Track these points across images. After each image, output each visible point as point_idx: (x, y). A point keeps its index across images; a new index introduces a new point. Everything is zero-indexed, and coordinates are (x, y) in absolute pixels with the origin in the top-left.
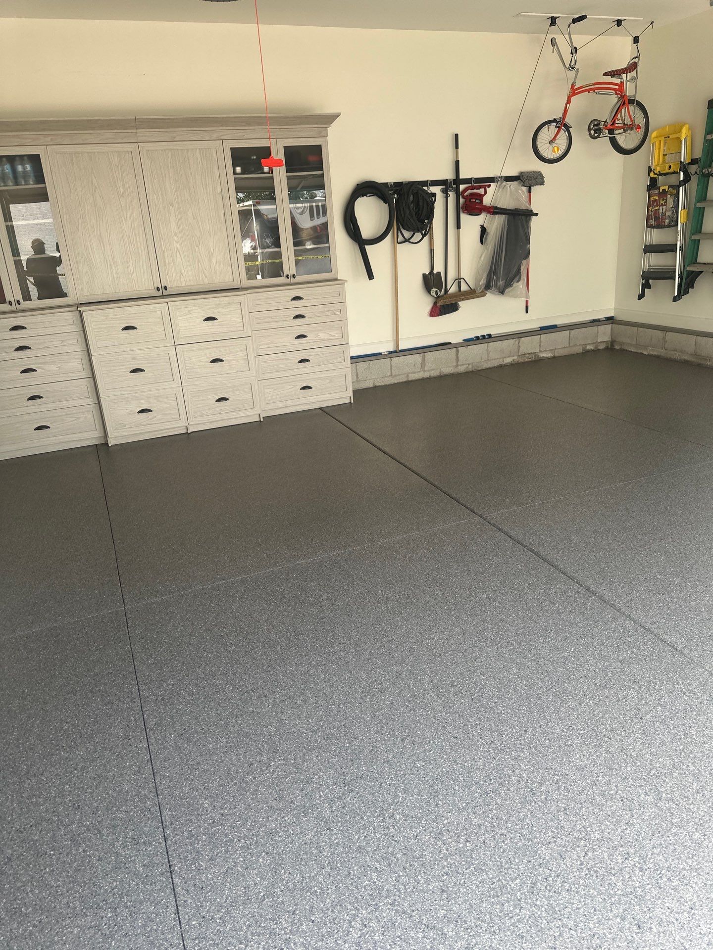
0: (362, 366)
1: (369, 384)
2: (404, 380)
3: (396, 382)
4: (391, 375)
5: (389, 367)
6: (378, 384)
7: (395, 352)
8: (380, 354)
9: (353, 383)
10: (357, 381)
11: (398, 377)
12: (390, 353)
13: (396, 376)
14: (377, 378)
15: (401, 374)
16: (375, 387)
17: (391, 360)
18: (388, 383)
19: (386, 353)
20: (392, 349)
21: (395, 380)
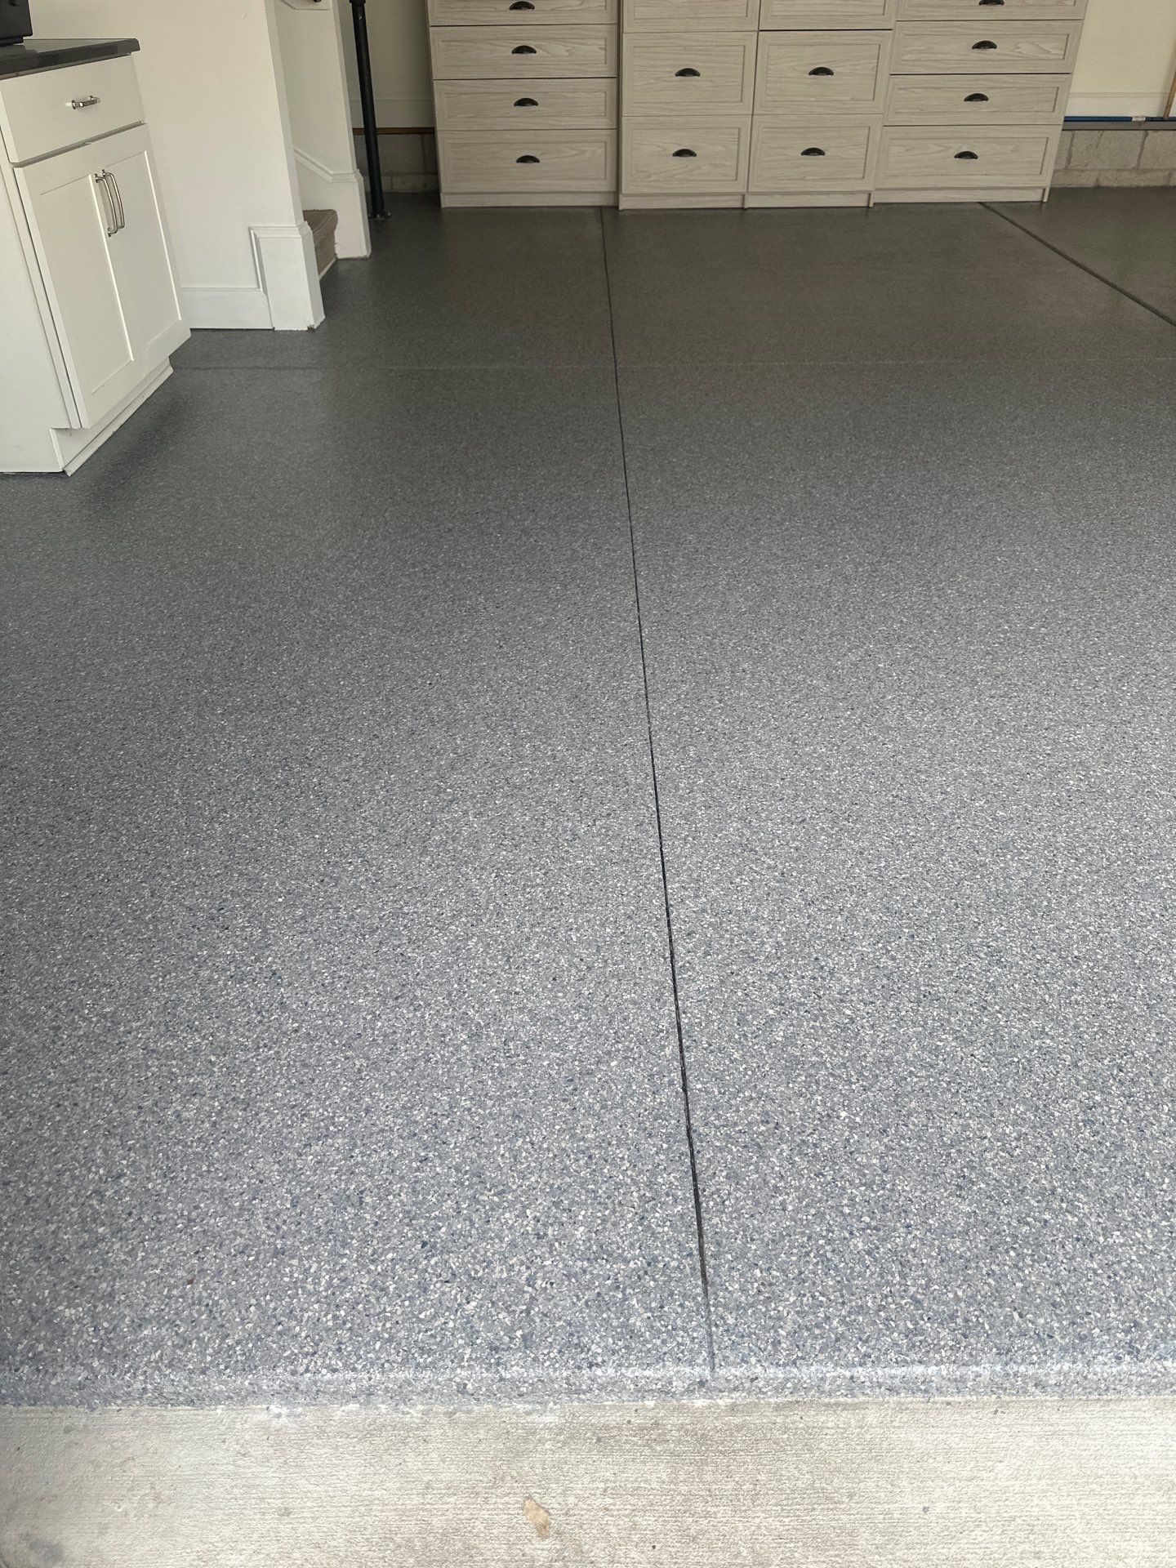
0: (1083, 138)
3: (1142, 184)
4: (1137, 169)
5: (1139, 149)
6: (1105, 183)
7: (1161, 120)
8: (1129, 119)
9: (1055, 172)
10: (1066, 170)
11: (1149, 176)
12: (1149, 119)
14: (1108, 170)
16: (1098, 188)
17: (1147, 135)
18: (1125, 184)
19: (1140, 120)
20: (1153, 115)
21: (1141, 181)
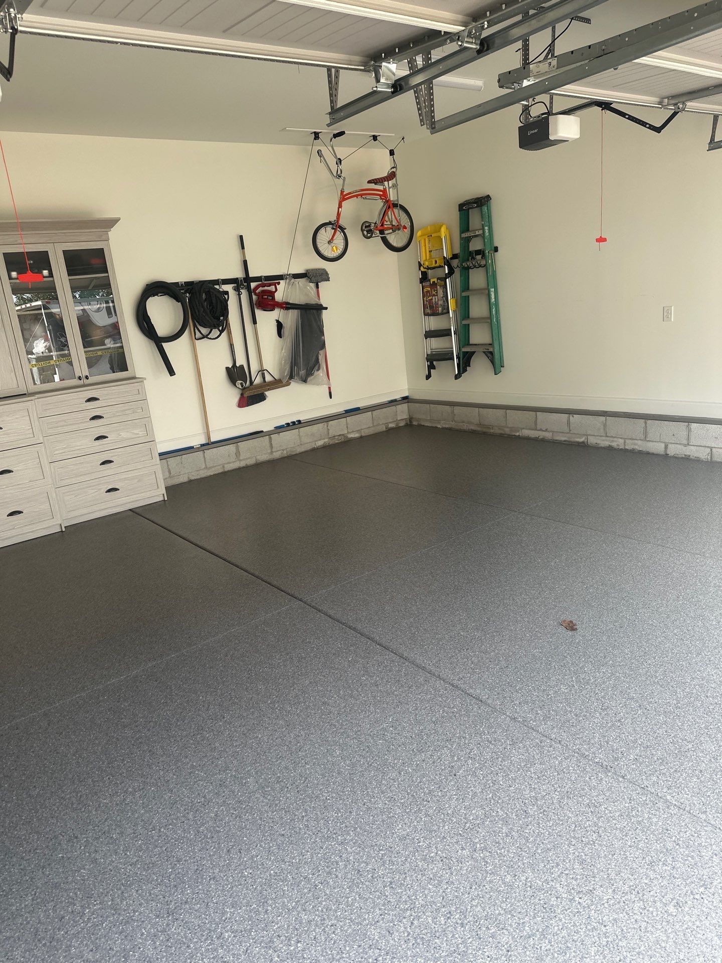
0: (173, 461)
1: (184, 479)
2: (220, 472)
3: (212, 474)
4: (206, 468)
5: (203, 459)
6: (193, 478)
7: (208, 444)
8: (192, 448)
9: (164, 480)
10: (170, 477)
11: (213, 469)
12: (202, 445)
13: (211, 468)
14: (192, 472)
15: (215, 466)
16: (190, 481)
17: (204, 452)
18: (203, 476)
19: (198, 446)
20: (203, 441)
21: (211, 473)
